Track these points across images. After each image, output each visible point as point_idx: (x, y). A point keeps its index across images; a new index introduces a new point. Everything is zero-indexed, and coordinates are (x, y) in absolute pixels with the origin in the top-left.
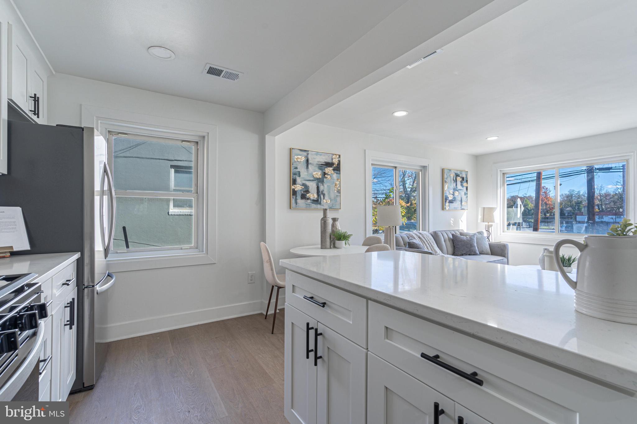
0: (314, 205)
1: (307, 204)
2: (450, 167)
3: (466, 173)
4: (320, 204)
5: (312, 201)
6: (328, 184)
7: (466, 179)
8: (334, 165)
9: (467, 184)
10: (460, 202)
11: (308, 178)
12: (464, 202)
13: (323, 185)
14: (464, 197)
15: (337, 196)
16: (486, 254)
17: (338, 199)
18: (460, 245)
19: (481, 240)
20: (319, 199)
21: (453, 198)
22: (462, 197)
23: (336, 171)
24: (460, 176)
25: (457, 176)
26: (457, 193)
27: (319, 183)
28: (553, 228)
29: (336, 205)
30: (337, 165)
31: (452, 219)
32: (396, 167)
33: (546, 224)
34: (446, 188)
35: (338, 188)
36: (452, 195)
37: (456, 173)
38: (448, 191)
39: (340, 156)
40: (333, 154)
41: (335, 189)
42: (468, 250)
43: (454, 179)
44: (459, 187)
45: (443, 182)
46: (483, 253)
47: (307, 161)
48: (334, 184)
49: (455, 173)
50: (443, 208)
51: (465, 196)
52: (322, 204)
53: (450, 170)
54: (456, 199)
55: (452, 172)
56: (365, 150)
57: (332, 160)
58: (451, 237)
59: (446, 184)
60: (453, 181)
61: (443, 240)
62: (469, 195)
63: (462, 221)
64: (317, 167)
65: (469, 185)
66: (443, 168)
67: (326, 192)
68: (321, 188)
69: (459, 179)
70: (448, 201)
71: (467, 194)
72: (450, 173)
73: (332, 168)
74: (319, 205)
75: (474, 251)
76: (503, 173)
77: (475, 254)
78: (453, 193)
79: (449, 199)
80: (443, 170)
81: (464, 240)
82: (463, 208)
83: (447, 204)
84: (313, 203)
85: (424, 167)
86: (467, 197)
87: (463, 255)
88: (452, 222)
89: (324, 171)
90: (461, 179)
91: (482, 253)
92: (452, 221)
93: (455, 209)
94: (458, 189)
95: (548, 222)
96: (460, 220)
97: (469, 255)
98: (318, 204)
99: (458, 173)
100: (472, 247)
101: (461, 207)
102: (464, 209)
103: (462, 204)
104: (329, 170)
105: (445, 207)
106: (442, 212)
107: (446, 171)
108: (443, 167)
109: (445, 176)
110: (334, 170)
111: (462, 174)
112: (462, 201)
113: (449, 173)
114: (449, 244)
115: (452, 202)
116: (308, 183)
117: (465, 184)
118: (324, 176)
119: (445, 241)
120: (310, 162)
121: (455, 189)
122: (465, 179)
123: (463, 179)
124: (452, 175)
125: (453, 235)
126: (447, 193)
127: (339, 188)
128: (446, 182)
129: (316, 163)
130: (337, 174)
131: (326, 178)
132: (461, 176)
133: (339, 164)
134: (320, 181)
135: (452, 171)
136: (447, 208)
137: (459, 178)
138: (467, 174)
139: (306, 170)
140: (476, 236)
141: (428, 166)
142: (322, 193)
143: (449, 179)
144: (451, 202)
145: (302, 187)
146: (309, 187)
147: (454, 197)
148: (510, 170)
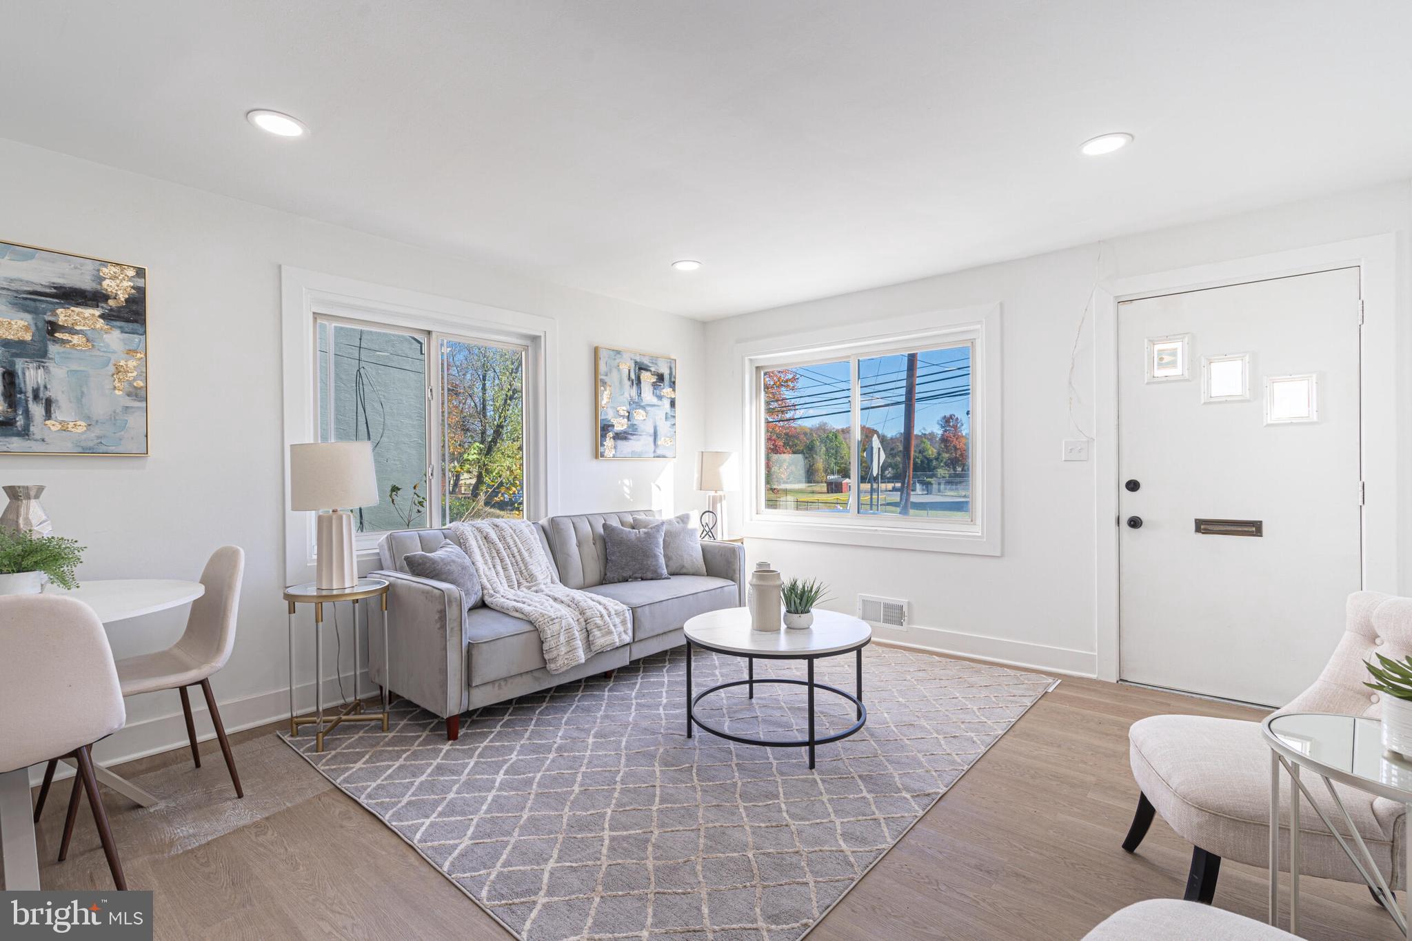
2: (619, 344)
3: (670, 363)
7: (670, 378)
8: (111, 302)
9: (674, 390)
10: (652, 439)
12: (663, 439)
14: (664, 427)
16: (693, 575)
17: (135, 421)
18: (618, 554)
19: (681, 537)
21: (629, 427)
22: (658, 424)
24: (650, 371)
25: (640, 369)
26: (639, 415)
28: (964, 494)
31: (626, 482)
32: (429, 333)
33: (954, 487)
34: (605, 399)
35: (130, 383)
36: (626, 420)
37: (638, 360)
38: (613, 408)
39: (141, 273)
40: (105, 263)
41: (117, 384)
42: (637, 567)
43: (633, 376)
44: (648, 395)
45: (598, 382)
46: (684, 571)
48: (111, 369)
49: (636, 363)
50: (598, 454)
51: (669, 423)
53: (618, 352)
54: (639, 430)
55: (624, 356)
56: (280, 267)
58: (601, 531)
59: (605, 390)
60: (630, 383)
61: (574, 541)
62: (678, 421)
63: (659, 487)
65: (679, 396)
66: (596, 345)
69: (647, 378)
70: (611, 434)
71: (674, 417)
73: (97, 312)
75: (652, 568)
76: (757, 368)
77: (654, 576)
78: (627, 414)
79: (615, 428)
80: (596, 351)
81: (631, 539)
82: (659, 452)
83: (609, 442)
85: (535, 339)
86: (674, 424)
87: (627, 581)
88: (626, 490)
90: (656, 377)
91: (677, 572)
92: (629, 487)
93: (637, 456)
94: (642, 404)
95: (957, 483)
96: (653, 486)
97: (642, 579)
99: (646, 361)
100: (648, 557)
101: (655, 452)
102: (664, 457)
103: (659, 443)
105: (601, 449)
106: (595, 463)
107: (603, 355)
108: (598, 342)
109: (602, 367)
111: (656, 364)
112: (659, 437)
113: (615, 359)
114: (592, 551)
115: (626, 439)
117: (667, 391)
119: (579, 545)
121: (636, 404)
122: (667, 377)
123: (661, 378)
124: (626, 366)
125: (605, 526)
126: (606, 414)
127: (140, 383)
128: (604, 383)
130: (122, 332)
132: (653, 369)
135: (626, 356)
136: (609, 453)
137: (648, 374)
138: (673, 366)
140: (664, 528)
141: (542, 335)
143: (615, 374)
144: (619, 437)
147: (633, 425)
148: (769, 359)
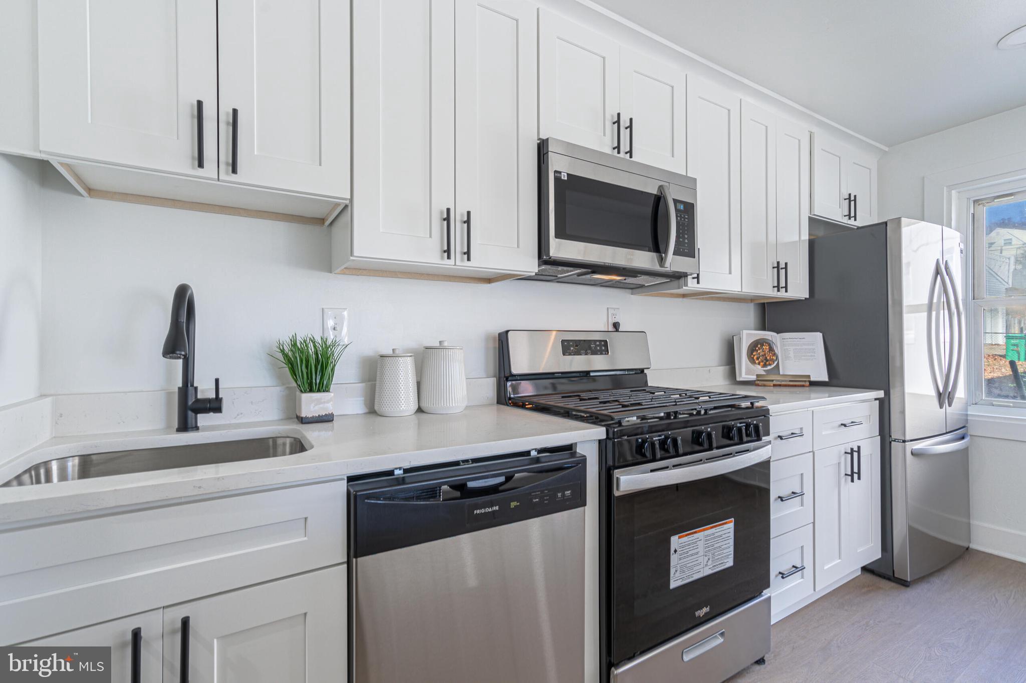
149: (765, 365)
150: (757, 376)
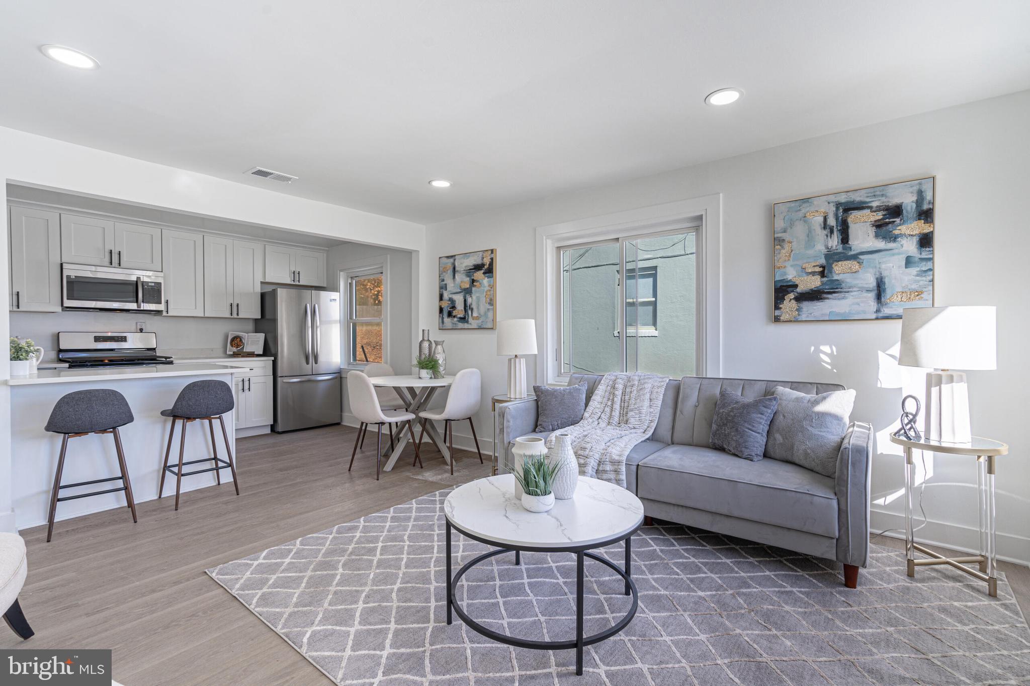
0: (461, 324)
1: (453, 324)
4: (467, 322)
5: (458, 319)
6: (477, 295)
11: (455, 291)
13: (471, 296)
15: (488, 309)
20: (467, 316)
23: (487, 275)
27: (467, 295)
29: (487, 322)
30: (489, 265)
47: (454, 268)
52: (470, 323)
57: (483, 260)
64: (464, 275)
67: (474, 306)
68: (469, 300)
72: (803, 211)
74: (466, 324)
84: (459, 321)
89: (473, 278)
98: (464, 323)
104: (479, 275)
110: (484, 273)
116: (455, 297)
118: (473, 284)
120: (457, 269)
129: (462, 269)
131: (475, 286)
133: (491, 264)
134: (467, 292)
139: (452, 280)
142: (470, 308)
145: (448, 302)
146: (455, 301)
149: (237, 348)
150: (234, 352)
